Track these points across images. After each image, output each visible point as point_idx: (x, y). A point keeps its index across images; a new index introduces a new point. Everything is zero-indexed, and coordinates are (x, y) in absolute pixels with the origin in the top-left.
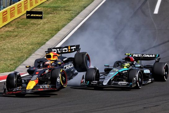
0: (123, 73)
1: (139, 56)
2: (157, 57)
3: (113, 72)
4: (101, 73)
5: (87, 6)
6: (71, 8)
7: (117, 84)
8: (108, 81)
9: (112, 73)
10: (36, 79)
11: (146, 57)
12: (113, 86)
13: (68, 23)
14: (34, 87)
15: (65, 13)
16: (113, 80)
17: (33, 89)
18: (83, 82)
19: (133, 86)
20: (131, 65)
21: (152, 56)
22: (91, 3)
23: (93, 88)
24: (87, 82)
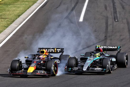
0: (97, 61)
1: (104, 48)
2: (119, 48)
3: (90, 60)
4: (79, 61)
5: (21, 15)
6: (7, 17)
8: (87, 67)
9: (89, 61)
10: (35, 66)
11: (110, 49)
12: (91, 71)
13: (5, 29)
14: (33, 71)
15: (2, 21)
16: (90, 67)
17: (32, 73)
18: (66, 68)
20: (101, 55)
21: (114, 48)
22: (24, 12)
24: (69, 68)
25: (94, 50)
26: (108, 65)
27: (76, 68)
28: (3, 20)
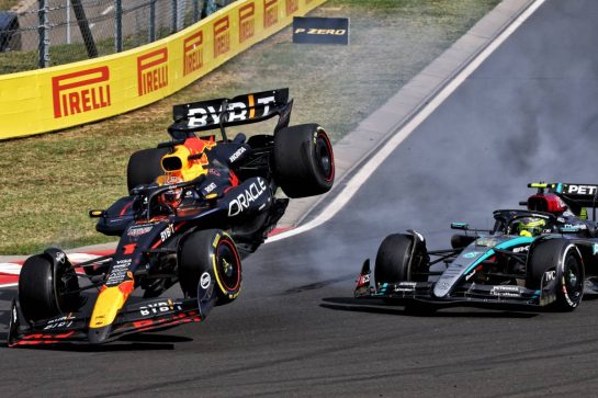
3: (476, 250)
4: (433, 253)
6: (446, 7)
7: (486, 294)
9: (472, 254)
15: (425, 23)
16: (471, 281)
18: (368, 284)
19: (542, 303)
23: (402, 308)
24: (382, 284)
25: (521, 204)
26: (550, 275)
27: (411, 284)
28: (429, 19)
